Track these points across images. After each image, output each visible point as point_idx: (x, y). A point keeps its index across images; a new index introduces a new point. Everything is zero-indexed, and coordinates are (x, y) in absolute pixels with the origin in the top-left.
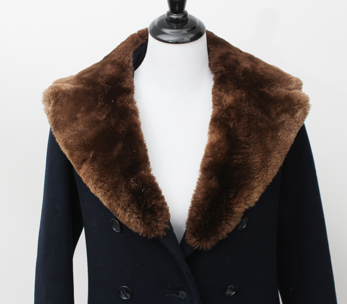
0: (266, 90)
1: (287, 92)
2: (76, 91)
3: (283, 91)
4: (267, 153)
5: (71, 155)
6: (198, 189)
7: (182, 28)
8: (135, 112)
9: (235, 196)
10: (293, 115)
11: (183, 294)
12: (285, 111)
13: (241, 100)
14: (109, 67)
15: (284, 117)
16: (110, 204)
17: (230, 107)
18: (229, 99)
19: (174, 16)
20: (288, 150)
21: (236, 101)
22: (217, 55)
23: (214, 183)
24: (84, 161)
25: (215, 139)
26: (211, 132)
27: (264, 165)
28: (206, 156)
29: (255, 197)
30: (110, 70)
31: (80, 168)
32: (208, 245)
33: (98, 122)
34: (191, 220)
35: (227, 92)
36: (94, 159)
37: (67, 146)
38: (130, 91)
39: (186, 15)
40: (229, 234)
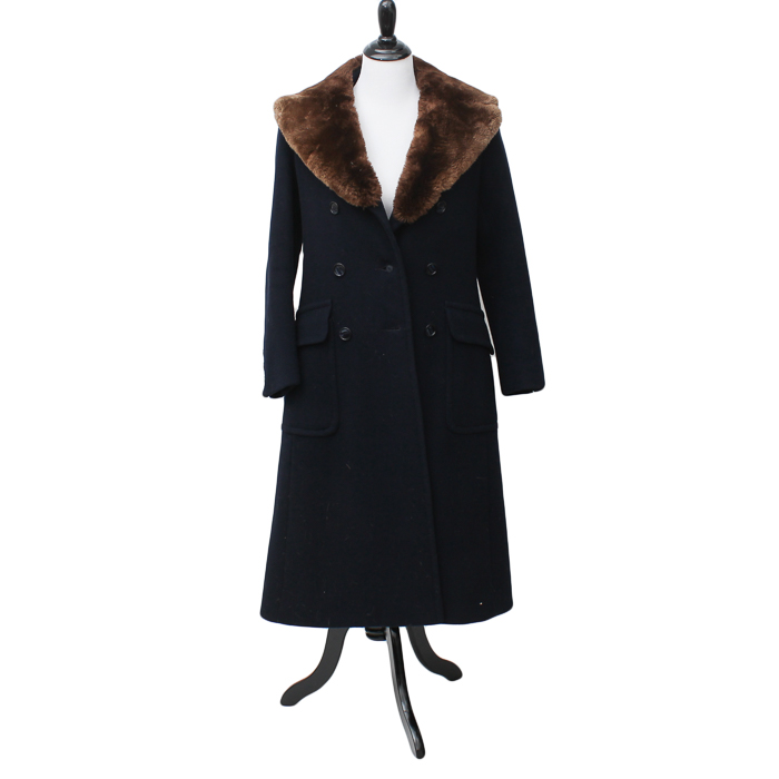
0: (464, 102)
1: (483, 106)
2: (304, 100)
3: (480, 104)
4: (463, 149)
5: (299, 148)
6: (404, 172)
7: (391, 49)
8: (355, 115)
9: (434, 178)
10: (487, 124)
11: (390, 268)
12: (481, 120)
13: (442, 107)
14: (332, 81)
15: (479, 125)
16: (332, 184)
17: (432, 112)
18: (432, 106)
19: (385, 39)
20: (481, 150)
21: (438, 108)
22: (424, 74)
23: (417, 167)
24: (311, 152)
25: (419, 135)
26: (416, 130)
27: (460, 156)
28: (411, 147)
29: (451, 181)
30: (334, 83)
31: (307, 158)
32: (411, 219)
33: (324, 122)
34: (398, 196)
35: (431, 101)
36: (320, 149)
37: (296, 141)
38: (351, 99)
39: (395, 39)
40: (430, 211)
